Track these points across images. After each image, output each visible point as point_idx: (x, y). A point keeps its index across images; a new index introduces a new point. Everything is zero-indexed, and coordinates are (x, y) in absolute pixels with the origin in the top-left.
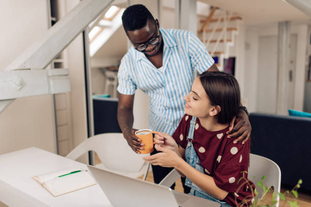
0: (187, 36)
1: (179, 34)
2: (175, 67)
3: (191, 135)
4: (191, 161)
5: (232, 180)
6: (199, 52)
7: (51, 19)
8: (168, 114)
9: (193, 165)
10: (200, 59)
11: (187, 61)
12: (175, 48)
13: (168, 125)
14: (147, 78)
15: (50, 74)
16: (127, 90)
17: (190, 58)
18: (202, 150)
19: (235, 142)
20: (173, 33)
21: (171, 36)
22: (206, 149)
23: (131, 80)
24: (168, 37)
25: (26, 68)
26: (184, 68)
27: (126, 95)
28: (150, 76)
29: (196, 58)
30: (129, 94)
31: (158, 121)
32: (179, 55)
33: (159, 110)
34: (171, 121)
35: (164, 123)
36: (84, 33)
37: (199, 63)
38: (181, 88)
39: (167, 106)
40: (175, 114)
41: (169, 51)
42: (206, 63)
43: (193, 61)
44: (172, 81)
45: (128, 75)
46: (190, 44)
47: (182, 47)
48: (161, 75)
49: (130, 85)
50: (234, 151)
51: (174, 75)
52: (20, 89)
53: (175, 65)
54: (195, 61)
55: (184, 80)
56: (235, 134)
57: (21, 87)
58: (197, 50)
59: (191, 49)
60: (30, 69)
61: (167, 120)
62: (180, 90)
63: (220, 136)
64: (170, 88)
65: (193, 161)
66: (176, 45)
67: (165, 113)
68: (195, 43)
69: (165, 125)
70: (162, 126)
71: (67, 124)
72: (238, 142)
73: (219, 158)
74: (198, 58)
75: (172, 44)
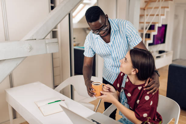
0: (126, 24)
1: (121, 23)
2: (118, 43)
3: (123, 85)
4: (122, 101)
5: (145, 115)
6: (132, 34)
7: (51, 5)
8: (114, 69)
9: (123, 103)
10: (133, 38)
11: (125, 39)
12: (118, 31)
13: (113, 76)
14: (100, 49)
15: (47, 42)
16: (89, 55)
17: (127, 37)
18: (129, 95)
19: (148, 93)
20: (117, 22)
21: (116, 23)
22: (132, 95)
23: (92, 49)
24: (113, 24)
25: (33, 39)
26: (123, 44)
27: (88, 57)
28: (103, 47)
29: (130, 38)
30: (90, 57)
31: (108, 72)
32: (120, 35)
33: (109, 66)
34: (115, 74)
35: (111, 74)
36: (69, 14)
37: (132, 41)
38: (121, 55)
39: (112, 65)
40: (118, 69)
41: (114, 33)
42: (137, 41)
43: (128, 39)
44: (116, 51)
45: (89, 46)
46: (127, 29)
47: (122, 31)
48: (109, 47)
49: (91, 51)
50: (147, 98)
51: (117, 47)
52: (30, 51)
53: (117, 41)
54: (130, 39)
55: (123, 51)
56: (148, 88)
57: (30, 50)
58: (131, 33)
59: (128, 32)
60: (36, 39)
61: (113, 73)
62: (120, 56)
63: (140, 88)
64: (114, 55)
65: (123, 101)
66: (118, 29)
67: (112, 69)
68: (130, 28)
69: (111, 75)
70: (110, 75)
71: (59, 66)
72: (150, 93)
73: (138, 101)
74: (132, 38)
75: (116, 29)
